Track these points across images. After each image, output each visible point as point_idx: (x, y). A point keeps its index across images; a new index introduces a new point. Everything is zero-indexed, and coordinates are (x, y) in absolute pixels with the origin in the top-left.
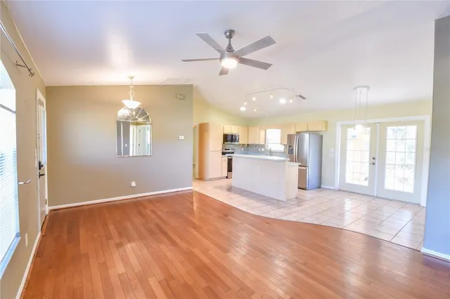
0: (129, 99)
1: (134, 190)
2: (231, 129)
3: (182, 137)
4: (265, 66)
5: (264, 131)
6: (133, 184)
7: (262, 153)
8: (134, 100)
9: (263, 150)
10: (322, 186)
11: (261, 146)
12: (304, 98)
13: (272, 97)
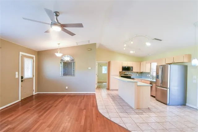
0: (58, 53)
1: (67, 90)
2: (127, 64)
3: (90, 68)
5: (150, 64)
6: (67, 88)
7: (149, 77)
8: (60, 53)
9: (149, 76)
10: (187, 104)
11: (149, 73)
12: (161, 40)
13: (132, 43)
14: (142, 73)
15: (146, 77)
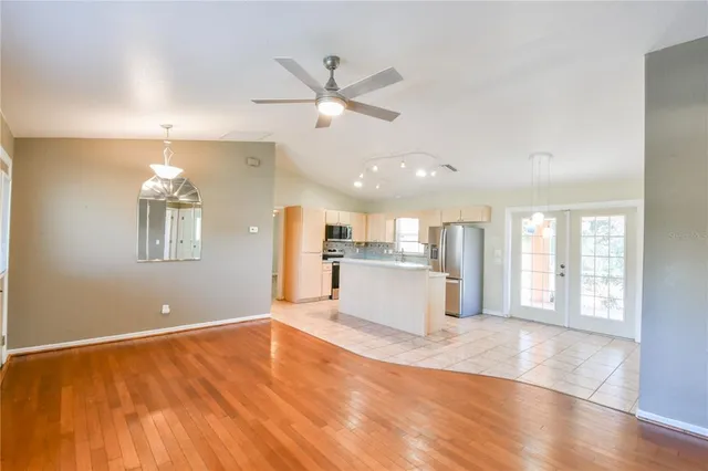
0: (163, 163)
1: (166, 320)
2: (339, 217)
3: (255, 230)
4: (389, 116)
5: (392, 222)
6: (166, 309)
7: (389, 257)
8: (171, 165)
9: (391, 252)
10: (485, 311)
11: (388, 246)
12: (454, 170)
13: (403, 166)
14: (367, 244)
15: (381, 256)
